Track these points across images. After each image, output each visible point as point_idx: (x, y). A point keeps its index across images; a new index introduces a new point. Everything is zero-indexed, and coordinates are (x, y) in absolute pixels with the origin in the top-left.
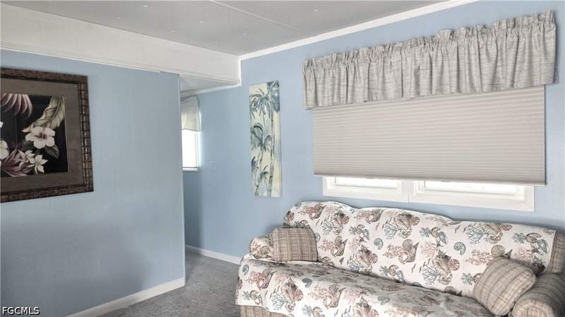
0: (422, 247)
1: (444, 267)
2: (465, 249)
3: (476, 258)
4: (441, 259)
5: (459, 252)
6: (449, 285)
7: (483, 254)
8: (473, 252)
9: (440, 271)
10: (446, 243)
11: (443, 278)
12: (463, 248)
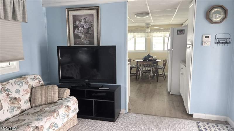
0: (2, 99)
1: (16, 103)
2: (20, 91)
3: (25, 92)
4: (13, 100)
5: (18, 93)
6: (21, 109)
7: (27, 90)
8: (23, 91)
9: (15, 105)
10: (11, 92)
11: (18, 108)
12: (19, 91)
